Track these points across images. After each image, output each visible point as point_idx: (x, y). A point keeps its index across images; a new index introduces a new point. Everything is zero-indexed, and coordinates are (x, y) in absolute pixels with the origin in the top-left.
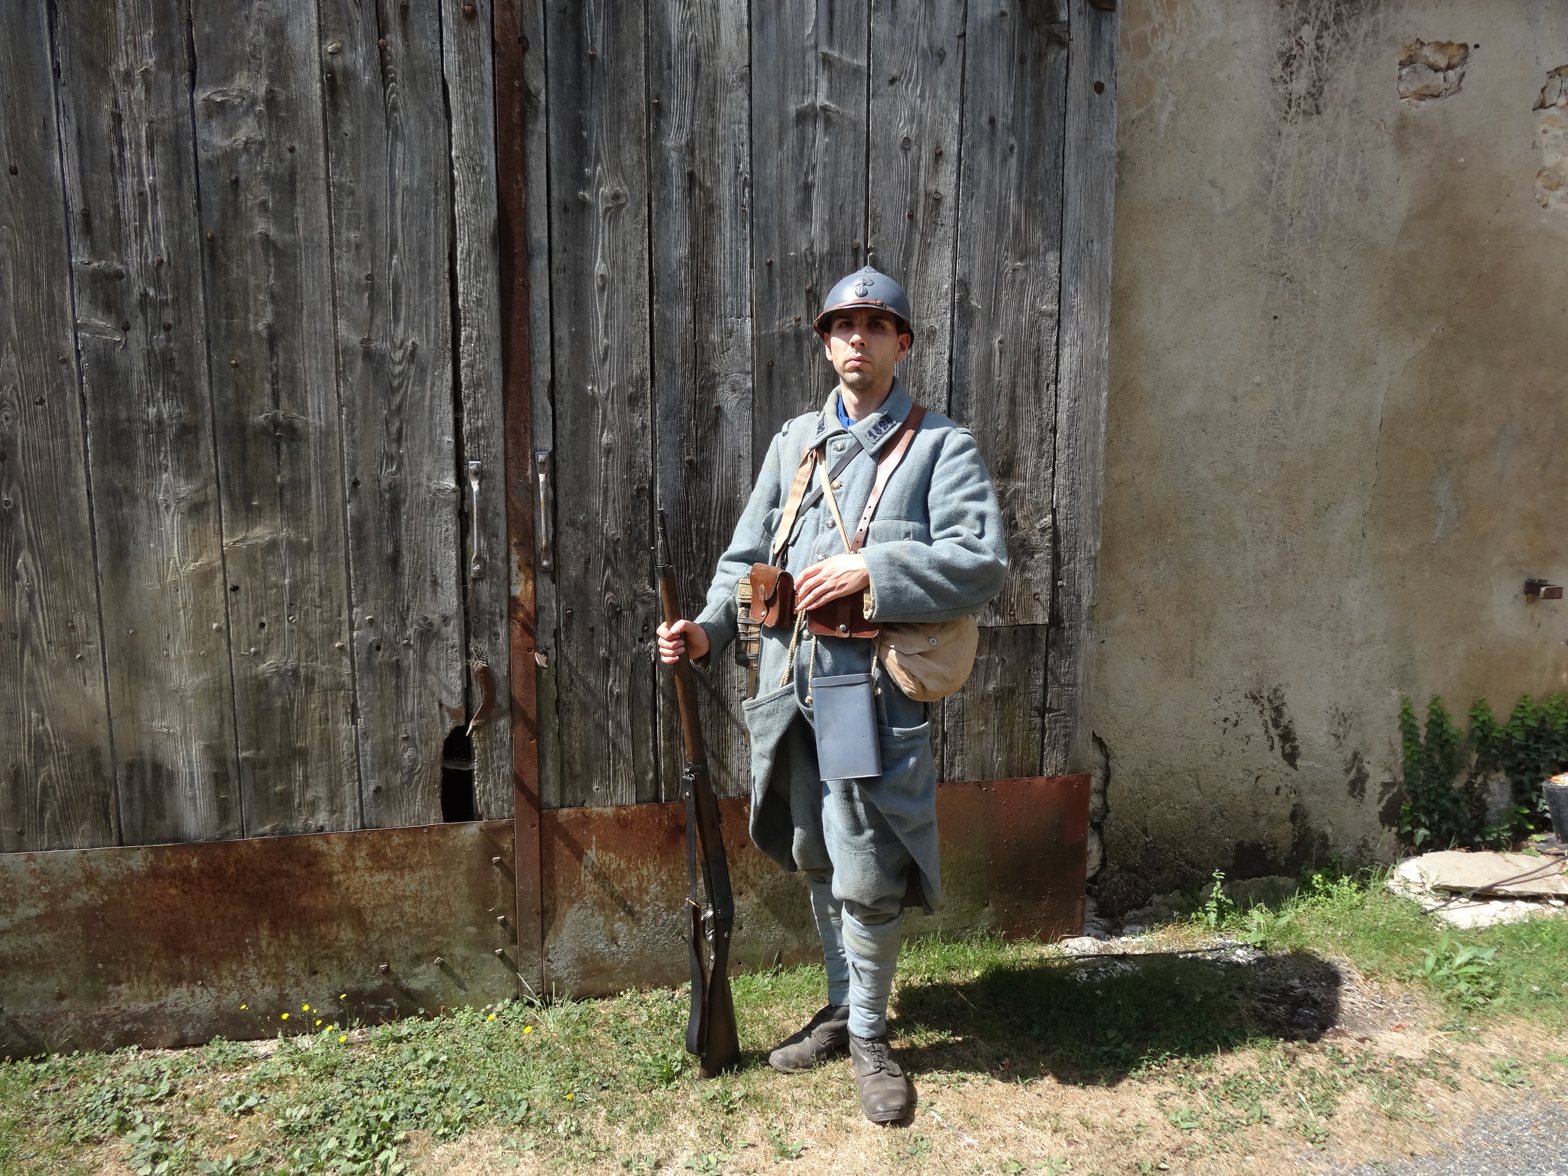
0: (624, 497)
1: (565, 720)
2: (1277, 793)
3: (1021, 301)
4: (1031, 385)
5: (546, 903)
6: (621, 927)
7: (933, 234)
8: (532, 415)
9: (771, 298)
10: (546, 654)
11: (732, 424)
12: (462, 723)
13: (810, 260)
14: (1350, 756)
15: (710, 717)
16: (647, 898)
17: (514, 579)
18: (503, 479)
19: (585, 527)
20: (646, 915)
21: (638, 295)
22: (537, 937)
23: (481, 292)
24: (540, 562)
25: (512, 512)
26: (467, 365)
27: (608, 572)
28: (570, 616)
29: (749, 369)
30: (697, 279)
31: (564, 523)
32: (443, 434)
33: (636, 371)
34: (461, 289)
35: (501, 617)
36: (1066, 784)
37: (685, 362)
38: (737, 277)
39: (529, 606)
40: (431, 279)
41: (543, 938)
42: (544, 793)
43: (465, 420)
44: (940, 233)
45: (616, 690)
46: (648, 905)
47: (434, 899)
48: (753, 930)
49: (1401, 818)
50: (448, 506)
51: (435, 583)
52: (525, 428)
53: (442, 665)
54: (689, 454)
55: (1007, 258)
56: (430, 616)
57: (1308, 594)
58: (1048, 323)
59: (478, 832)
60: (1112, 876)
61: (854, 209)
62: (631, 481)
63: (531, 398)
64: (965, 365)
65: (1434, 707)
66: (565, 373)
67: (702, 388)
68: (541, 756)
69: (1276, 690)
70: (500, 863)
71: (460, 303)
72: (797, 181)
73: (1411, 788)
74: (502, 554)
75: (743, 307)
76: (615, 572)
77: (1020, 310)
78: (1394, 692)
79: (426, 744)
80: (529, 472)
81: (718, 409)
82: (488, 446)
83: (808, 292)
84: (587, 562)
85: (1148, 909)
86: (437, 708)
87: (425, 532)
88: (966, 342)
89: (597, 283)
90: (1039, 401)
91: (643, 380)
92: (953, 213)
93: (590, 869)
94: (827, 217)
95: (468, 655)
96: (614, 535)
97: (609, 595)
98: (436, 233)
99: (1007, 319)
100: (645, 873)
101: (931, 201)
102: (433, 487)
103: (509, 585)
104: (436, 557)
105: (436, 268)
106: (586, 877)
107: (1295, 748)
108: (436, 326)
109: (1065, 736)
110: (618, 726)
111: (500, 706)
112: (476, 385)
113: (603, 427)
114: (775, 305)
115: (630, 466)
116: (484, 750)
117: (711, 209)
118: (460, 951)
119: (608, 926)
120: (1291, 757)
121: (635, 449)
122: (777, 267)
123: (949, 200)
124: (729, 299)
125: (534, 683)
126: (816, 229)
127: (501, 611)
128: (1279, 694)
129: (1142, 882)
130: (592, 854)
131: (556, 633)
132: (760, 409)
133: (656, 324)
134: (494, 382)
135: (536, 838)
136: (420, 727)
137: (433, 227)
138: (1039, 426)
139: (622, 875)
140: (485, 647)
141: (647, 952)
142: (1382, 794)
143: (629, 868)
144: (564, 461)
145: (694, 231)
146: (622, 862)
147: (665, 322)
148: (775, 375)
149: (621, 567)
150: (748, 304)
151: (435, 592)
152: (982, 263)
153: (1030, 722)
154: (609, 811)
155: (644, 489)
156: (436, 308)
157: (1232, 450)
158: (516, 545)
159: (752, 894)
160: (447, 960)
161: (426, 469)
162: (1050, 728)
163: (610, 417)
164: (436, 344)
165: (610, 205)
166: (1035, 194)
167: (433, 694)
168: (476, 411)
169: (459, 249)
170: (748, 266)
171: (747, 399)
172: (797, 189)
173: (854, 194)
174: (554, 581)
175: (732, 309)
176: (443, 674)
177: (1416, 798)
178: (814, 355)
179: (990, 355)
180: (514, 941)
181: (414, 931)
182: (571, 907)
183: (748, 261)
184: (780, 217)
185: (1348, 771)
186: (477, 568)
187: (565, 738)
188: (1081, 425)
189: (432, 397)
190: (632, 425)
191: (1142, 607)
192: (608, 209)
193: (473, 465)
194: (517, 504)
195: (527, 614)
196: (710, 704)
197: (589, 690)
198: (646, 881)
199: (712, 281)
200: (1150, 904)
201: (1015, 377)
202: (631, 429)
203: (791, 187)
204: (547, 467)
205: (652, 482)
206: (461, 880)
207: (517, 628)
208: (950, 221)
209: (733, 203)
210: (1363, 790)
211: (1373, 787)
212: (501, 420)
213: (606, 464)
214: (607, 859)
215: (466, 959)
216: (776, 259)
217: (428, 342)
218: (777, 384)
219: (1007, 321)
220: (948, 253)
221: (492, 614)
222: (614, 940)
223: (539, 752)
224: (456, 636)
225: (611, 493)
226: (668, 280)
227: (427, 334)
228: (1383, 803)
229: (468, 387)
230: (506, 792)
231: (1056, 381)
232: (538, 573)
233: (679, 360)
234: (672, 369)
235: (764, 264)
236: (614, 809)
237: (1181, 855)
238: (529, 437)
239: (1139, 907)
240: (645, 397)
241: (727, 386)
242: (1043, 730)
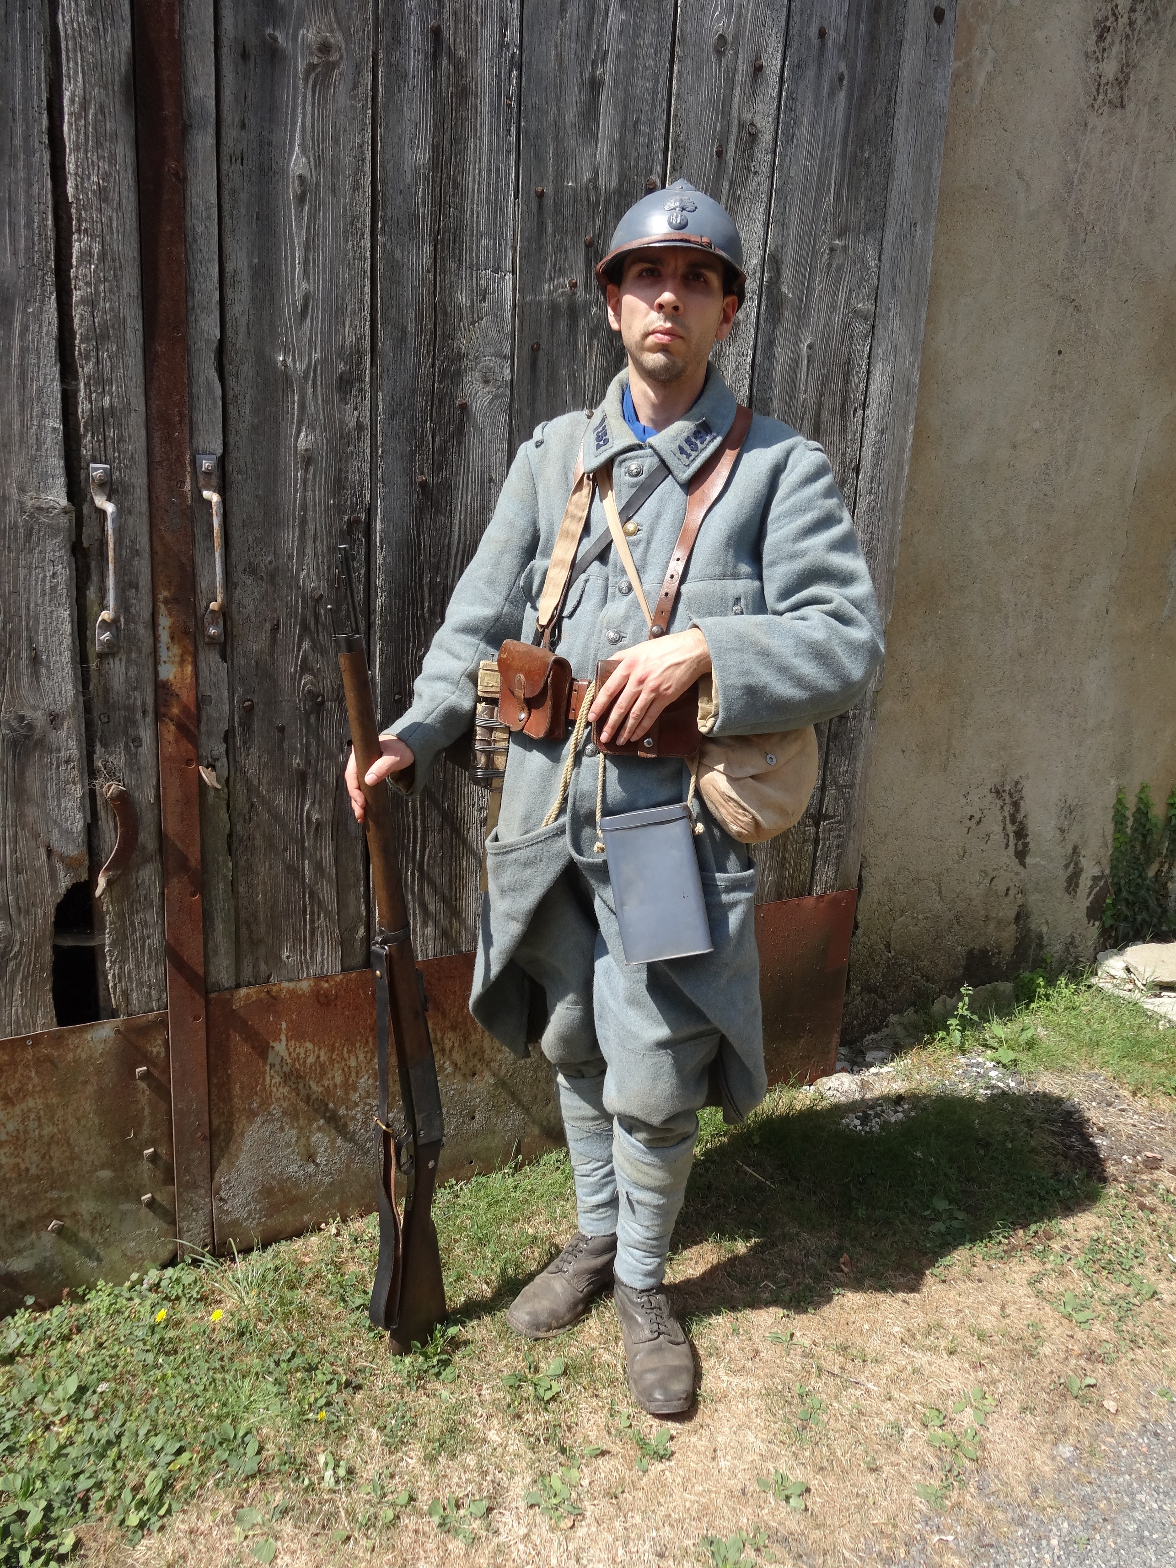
0: (329, 533)
1: (242, 863)
2: (1007, 894)
3: (835, 294)
4: (838, 410)
5: (216, 1122)
6: (320, 1139)
7: (744, 185)
8: (191, 396)
9: (540, 248)
10: (214, 768)
11: (481, 433)
12: (85, 877)
13: (593, 197)
14: (1070, 851)
15: (441, 847)
16: (355, 1097)
17: (164, 655)
18: (145, 496)
19: (272, 577)
20: (354, 1118)
21: (354, 218)
22: (204, 1170)
23: (106, 176)
24: (203, 630)
25: (159, 549)
26: (83, 301)
27: (306, 645)
28: (249, 711)
29: (507, 351)
30: (439, 203)
31: (240, 568)
32: (44, 415)
33: (350, 339)
34: (71, 167)
35: (144, 713)
36: (835, 903)
37: (420, 330)
38: (496, 209)
39: (187, 696)
40: (18, 141)
41: (212, 1170)
42: (212, 968)
43: (82, 393)
44: (752, 185)
45: (315, 817)
46: (357, 1105)
47: (46, 1139)
48: (488, 1119)
49: (1104, 912)
50: (55, 535)
51: (35, 660)
52: (181, 415)
53: (52, 789)
54: (422, 473)
55: (824, 232)
56: (28, 714)
57: (1055, 677)
58: (860, 327)
59: (112, 1034)
60: (854, 999)
61: (652, 129)
62: (339, 509)
63: (190, 365)
64: (769, 371)
65: (1143, 796)
66: (243, 330)
67: (444, 374)
68: (207, 917)
69: (1017, 783)
70: (145, 1076)
71: (70, 191)
72: (582, 73)
73: (1116, 880)
74: (146, 614)
75: (502, 258)
76: (316, 646)
77: (833, 307)
78: (1113, 782)
79: (27, 912)
80: (188, 487)
81: (464, 407)
82: (121, 439)
83: (589, 245)
84: (275, 629)
85: (886, 1031)
86: (44, 857)
87: (16, 578)
88: (771, 343)
89: (293, 189)
90: (844, 430)
91: (361, 355)
92: (769, 157)
93: (277, 1067)
94: (617, 136)
95: (92, 773)
96: (314, 589)
97: (307, 678)
98: (25, 59)
99: (817, 317)
100: (353, 1063)
101: (744, 134)
102: (30, 503)
103: (156, 664)
104: (37, 620)
105: (25, 120)
106: (272, 1079)
107: (1026, 845)
108: (29, 225)
109: (838, 847)
110: (318, 867)
111: (144, 848)
112: (100, 337)
113: (300, 423)
114: (546, 258)
115: (339, 485)
116: (121, 916)
117: (463, 94)
118: (87, 1207)
119: (303, 1141)
120: (1021, 855)
121: (347, 461)
122: (549, 201)
123: (766, 138)
124: (484, 242)
125: (196, 812)
126: (603, 150)
127: (144, 703)
128: (1019, 786)
129: (880, 1002)
130: (280, 1047)
131: (228, 737)
132: (520, 412)
133: (380, 267)
134: (129, 335)
135: (202, 1035)
136: (16, 888)
137: (19, 48)
138: (842, 463)
139: (322, 1070)
140: (119, 759)
141: (355, 1167)
142: (1092, 888)
143: (332, 1061)
144: (240, 472)
145: (439, 127)
146: (322, 1053)
147: (395, 266)
148: (541, 363)
149: (323, 638)
150: (510, 253)
151: (36, 675)
152: (797, 235)
153: (804, 833)
154: (305, 985)
155: (357, 521)
156: (29, 196)
157: (1006, 508)
158: (166, 602)
159: (487, 1074)
160: (68, 1223)
161: (16, 472)
162: (824, 839)
163: (311, 409)
164: (30, 259)
165: (315, 60)
166: (862, 148)
167: (36, 836)
168: (100, 381)
169: (67, 95)
170: (511, 193)
171: (503, 395)
172: (581, 85)
173: (653, 105)
174: (224, 658)
175: (488, 258)
176: (52, 803)
177: (1119, 891)
178: (591, 340)
179: (795, 364)
180: (169, 1179)
181: (15, 1190)
182: (251, 1123)
183: (512, 185)
184: (557, 124)
185: (1066, 866)
186: (106, 636)
187: (241, 889)
188: (886, 464)
189: (24, 351)
190: (342, 422)
191: (907, 691)
192: (311, 67)
193: (97, 470)
194: (169, 537)
195: (185, 709)
196: (442, 829)
197: (276, 817)
198: (353, 1074)
199: (462, 211)
200: (887, 1026)
201: (822, 395)
202: (341, 429)
203: (573, 81)
204: (214, 481)
205: (370, 512)
206: (87, 1107)
207: (170, 731)
208: (765, 169)
209: (495, 91)
210: (1077, 886)
211: (1085, 882)
212: (142, 399)
213: (305, 481)
214: (302, 1051)
215: (96, 1217)
216: (549, 189)
217: (15, 254)
218: (543, 376)
219: (819, 319)
220: (759, 214)
221: (131, 709)
222: (311, 1157)
223: (204, 911)
224: (73, 744)
225: (311, 526)
226: (399, 199)
227: (14, 241)
228: (1090, 899)
229: (85, 339)
230: (152, 973)
231: (864, 406)
232: (200, 646)
233: (411, 328)
234: (401, 341)
235: (533, 194)
236: (312, 982)
237: (918, 969)
238: (186, 430)
239: (876, 1030)
240: (362, 381)
241: (477, 374)
242: (816, 842)
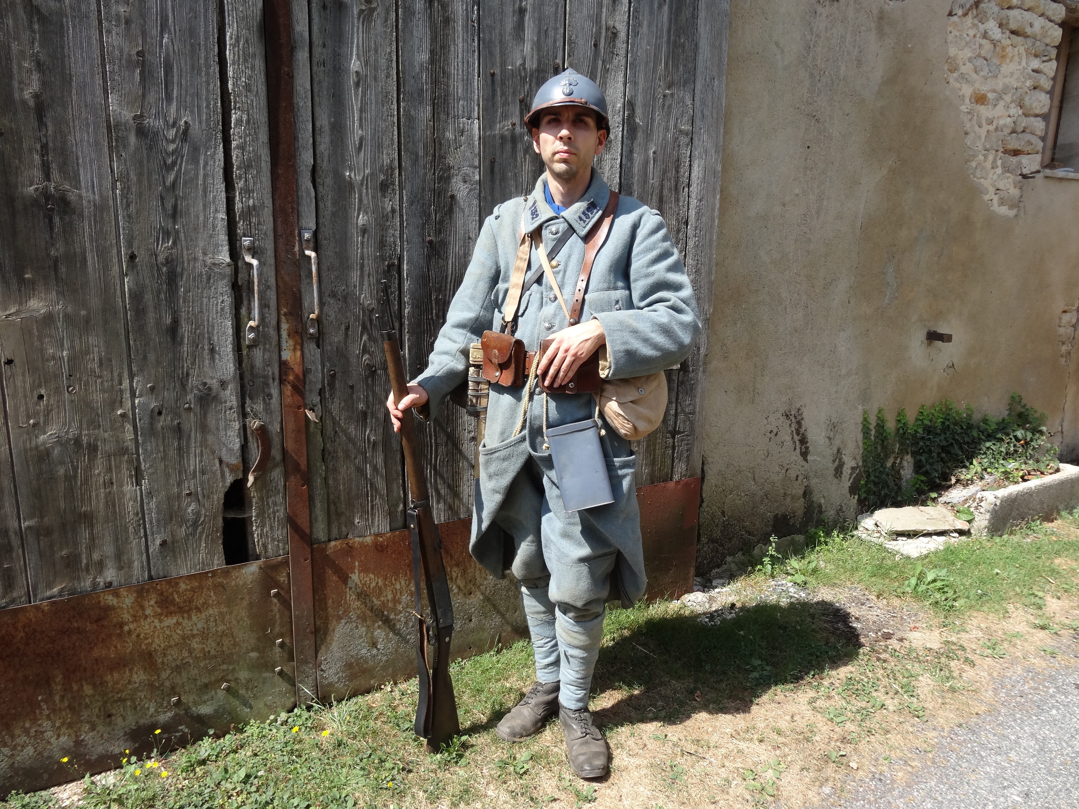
0: (377, 272)
1: (330, 466)
2: (797, 480)
3: (668, 121)
4: (673, 188)
5: (318, 623)
6: (380, 633)
7: (611, 62)
8: (298, 197)
9: (494, 104)
10: (313, 411)
11: (463, 211)
12: (241, 476)
13: (523, 74)
14: (836, 451)
15: (447, 455)
16: (400, 607)
17: (284, 345)
18: (273, 255)
19: (345, 298)
20: (399, 621)
21: (387, 93)
22: (311, 652)
23: (250, 78)
24: (306, 330)
25: (281, 284)
26: (238, 147)
27: (365, 337)
28: (333, 376)
29: (477, 163)
30: (435, 82)
31: (327, 294)
32: (216, 211)
33: (387, 161)
34: (230, 74)
35: (273, 379)
36: (687, 485)
37: (426, 154)
38: (467, 83)
39: (298, 369)
40: (202, 61)
41: (317, 652)
42: (314, 530)
43: (237, 198)
44: (615, 62)
45: (373, 438)
46: (401, 612)
47: (220, 633)
48: (480, 621)
49: (860, 490)
50: (222, 279)
51: (212, 351)
52: (293, 208)
53: (222, 425)
54: (429, 236)
55: (659, 86)
56: (208, 381)
57: (819, 343)
58: (684, 140)
59: (257, 570)
60: (704, 547)
61: (556, 34)
62: (383, 258)
63: (297, 180)
64: (631, 168)
65: (880, 415)
66: (326, 159)
67: (440, 178)
68: (311, 499)
69: (799, 409)
70: (276, 595)
71: (230, 86)
72: (514, 5)
73: (866, 469)
74: (274, 322)
75: (472, 111)
76: (370, 338)
77: (667, 129)
78: (860, 407)
79: (208, 497)
80: (297, 249)
81: (453, 197)
82: (259, 223)
83: (521, 101)
84: (347, 328)
85: (725, 567)
86: (218, 465)
87: (202, 303)
88: (631, 152)
89: (352, 79)
90: (677, 200)
91: (392, 169)
92: (625, 45)
93: (354, 589)
94: (536, 39)
95: (244, 415)
96: (369, 305)
97: (366, 356)
98: (205, 16)
99: (658, 136)
100: (398, 587)
101: (609, 33)
102: (209, 261)
103: (280, 351)
104: (213, 327)
105: (206, 49)
106: (351, 596)
107: (807, 448)
108: (208, 107)
109: (687, 451)
110: (375, 469)
111: (274, 458)
112: (247, 166)
113: (359, 209)
114: (497, 111)
115: (382, 244)
116: (261, 499)
117: (447, 21)
118: (243, 675)
119: (369, 634)
120: (804, 455)
121: (386, 230)
122: (498, 78)
123: (622, 35)
124: (461, 103)
125: (304, 436)
126: (527, 47)
127: (273, 374)
128: (800, 412)
129: (721, 548)
130: (355, 577)
131: (321, 392)
132: (485, 198)
133: (402, 120)
134: (263, 164)
135: (309, 569)
136: (202, 483)
137: (202, 10)
138: (677, 219)
139: (379, 591)
140: (259, 407)
141: (401, 650)
142: (851, 474)
143: (385, 585)
144: (325, 239)
145: (434, 40)
146: (380, 580)
147: (411, 119)
148: (496, 170)
149: (375, 333)
150: (476, 108)
151: (213, 359)
152: (643, 89)
153: (666, 442)
154: (369, 540)
155: (393, 264)
156: (208, 91)
157: (781, 242)
158: (285, 315)
159: (478, 593)
160: (233, 684)
161: (201, 244)
162: (678, 446)
163: (365, 202)
164: (208, 125)
165: (364, 8)
166: (679, 37)
167: (213, 452)
168: (247, 191)
169: (228, 35)
170: (476, 74)
171: (475, 189)
172: (514, 11)
173: (556, 21)
174: (318, 346)
175: (463, 111)
176: (222, 433)
177: (868, 476)
178: (525, 155)
179: (646, 162)
180: (291, 658)
181: (202, 664)
182: (339, 623)
183: (476, 70)
184: (500, 34)
185: (834, 461)
186: (252, 336)
187: (330, 482)
188: (704, 219)
189: (206, 176)
190: (383, 208)
191: (726, 355)
192: (362, 11)
193: (246, 241)
194: (286, 278)
195: (297, 376)
196: (447, 445)
197: (350, 439)
198: (398, 593)
199: (448, 86)
200: (725, 564)
201: (663, 180)
202: (383, 213)
203: (509, 10)
204: (312, 245)
205: (400, 259)
206: (243, 614)
207: (288, 389)
208: (622, 52)
209: (465, 18)
210: (841, 473)
211: (846, 470)
212: (271, 200)
213: (362, 243)
214: (368, 579)
215: (249, 681)
216: (498, 71)
217: (200, 123)
218: (498, 177)
219: (659, 136)
220: (621, 78)
221: (266, 377)
222: (374, 645)
223: (309, 496)
224: (234, 398)
225: (366, 269)
226: (413, 81)
227: (199, 115)
228: (851, 481)
229: (239, 168)
230: (280, 533)
231: (689, 186)
232: (305, 339)
233: (421, 153)
234: (415, 160)
235: (488, 73)
236: (372, 538)
237: (743, 527)
238: (296, 216)
239: (719, 566)
240: (394, 184)
241: (459, 178)
242: (674, 448)
